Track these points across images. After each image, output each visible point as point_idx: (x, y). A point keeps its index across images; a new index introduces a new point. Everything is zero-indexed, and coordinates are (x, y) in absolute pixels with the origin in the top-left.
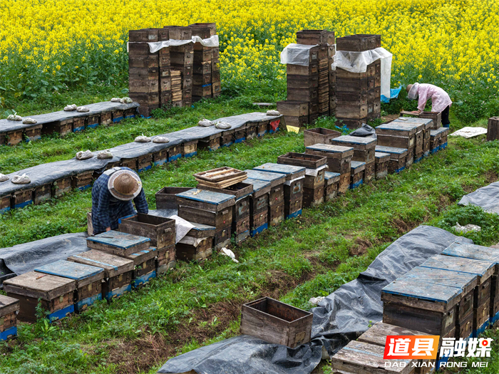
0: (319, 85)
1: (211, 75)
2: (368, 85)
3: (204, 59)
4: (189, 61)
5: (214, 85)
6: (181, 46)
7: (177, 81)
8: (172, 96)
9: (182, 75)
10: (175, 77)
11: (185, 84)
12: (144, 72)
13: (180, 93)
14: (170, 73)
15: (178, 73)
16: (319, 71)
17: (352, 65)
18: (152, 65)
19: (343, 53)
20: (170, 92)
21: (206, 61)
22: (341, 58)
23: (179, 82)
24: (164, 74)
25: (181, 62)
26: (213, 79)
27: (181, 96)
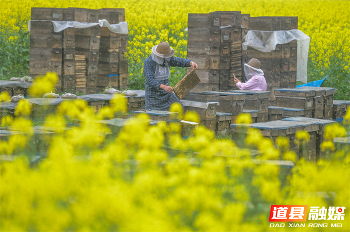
0: (230, 68)
1: (118, 64)
2: (281, 67)
3: (111, 47)
4: (95, 46)
5: (121, 76)
6: (87, 28)
7: (81, 66)
8: (76, 82)
9: (87, 60)
10: (80, 61)
11: (90, 70)
12: (47, 52)
13: (84, 80)
14: (74, 57)
15: (83, 57)
16: (231, 53)
17: (264, 45)
18: (56, 46)
19: (255, 33)
20: (74, 77)
21: (114, 49)
22: (253, 38)
23: (84, 68)
24: (68, 57)
25: (86, 47)
26: (121, 69)
27: (85, 83)
